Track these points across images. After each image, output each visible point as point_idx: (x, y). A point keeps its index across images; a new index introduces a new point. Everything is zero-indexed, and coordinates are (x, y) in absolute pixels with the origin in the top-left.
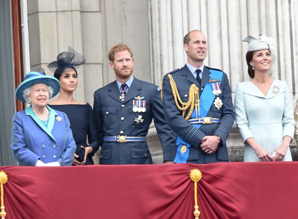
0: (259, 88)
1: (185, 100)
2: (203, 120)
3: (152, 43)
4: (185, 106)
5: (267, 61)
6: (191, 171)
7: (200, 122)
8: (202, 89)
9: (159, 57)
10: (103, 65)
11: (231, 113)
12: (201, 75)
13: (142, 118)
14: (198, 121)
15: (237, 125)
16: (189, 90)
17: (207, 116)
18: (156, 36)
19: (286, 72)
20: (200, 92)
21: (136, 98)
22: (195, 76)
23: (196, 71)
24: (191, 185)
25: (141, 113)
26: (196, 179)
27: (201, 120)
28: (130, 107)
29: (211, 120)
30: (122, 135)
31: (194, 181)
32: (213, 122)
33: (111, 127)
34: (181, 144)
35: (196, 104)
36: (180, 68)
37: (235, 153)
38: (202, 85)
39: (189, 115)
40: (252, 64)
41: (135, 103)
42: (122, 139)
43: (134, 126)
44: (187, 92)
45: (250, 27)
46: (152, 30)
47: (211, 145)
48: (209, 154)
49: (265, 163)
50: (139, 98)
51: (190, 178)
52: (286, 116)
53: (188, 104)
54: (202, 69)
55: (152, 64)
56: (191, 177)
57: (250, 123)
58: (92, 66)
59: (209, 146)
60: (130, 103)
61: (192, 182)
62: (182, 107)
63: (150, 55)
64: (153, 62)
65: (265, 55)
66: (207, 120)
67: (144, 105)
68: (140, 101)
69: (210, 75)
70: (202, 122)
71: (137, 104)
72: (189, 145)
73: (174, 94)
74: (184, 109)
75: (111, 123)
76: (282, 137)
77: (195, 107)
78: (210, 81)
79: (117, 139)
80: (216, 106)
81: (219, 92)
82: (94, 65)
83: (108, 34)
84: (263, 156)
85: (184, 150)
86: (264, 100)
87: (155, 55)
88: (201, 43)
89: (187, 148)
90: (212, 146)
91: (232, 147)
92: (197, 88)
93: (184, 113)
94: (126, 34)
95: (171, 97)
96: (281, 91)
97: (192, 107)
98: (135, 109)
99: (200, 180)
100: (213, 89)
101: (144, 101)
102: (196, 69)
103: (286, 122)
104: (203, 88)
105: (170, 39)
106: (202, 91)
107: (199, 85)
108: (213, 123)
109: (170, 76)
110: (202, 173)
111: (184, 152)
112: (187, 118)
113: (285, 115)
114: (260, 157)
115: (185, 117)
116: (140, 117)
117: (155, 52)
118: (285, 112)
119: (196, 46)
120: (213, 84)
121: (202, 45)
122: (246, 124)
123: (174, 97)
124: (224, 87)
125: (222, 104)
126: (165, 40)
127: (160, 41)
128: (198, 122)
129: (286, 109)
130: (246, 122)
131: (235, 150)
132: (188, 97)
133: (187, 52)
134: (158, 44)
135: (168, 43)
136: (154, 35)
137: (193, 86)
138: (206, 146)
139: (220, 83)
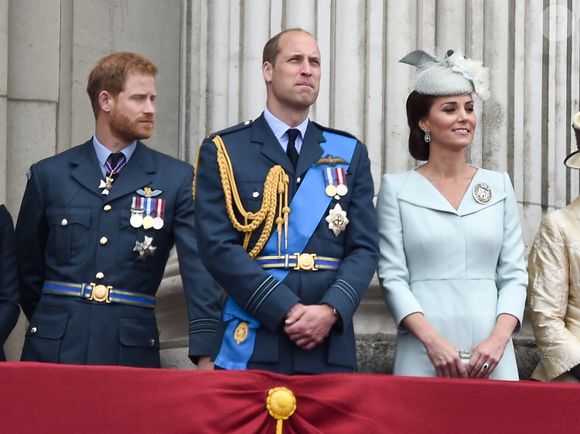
0: (440, 187)
1: (253, 205)
2: (295, 261)
3: (188, 58)
4: (250, 221)
5: (468, 126)
6: (271, 391)
7: (286, 265)
8: (299, 180)
9: (204, 96)
10: (58, 104)
11: (369, 245)
12: (298, 145)
13: (153, 244)
14: (283, 261)
15: (381, 280)
16: (265, 180)
17: (307, 250)
18: (199, 39)
19: (526, 151)
20: (293, 187)
21: (140, 192)
22: (284, 145)
23: (288, 132)
24: (267, 427)
25: (151, 231)
26: (281, 414)
27: (291, 261)
28: (124, 213)
29: (316, 262)
30: (99, 282)
31: (276, 417)
32: (322, 266)
33: (73, 260)
34: (235, 318)
35: (279, 219)
36: (247, 123)
37: (385, 352)
38: (300, 171)
39: (260, 243)
40: (424, 126)
41: (138, 203)
42: (100, 292)
43: (131, 263)
44: (260, 185)
45: (440, 32)
46: (189, 23)
47: (314, 328)
48: (307, 351)
49: (448, 380)
50: (148, 192)
51: (265, 409)
52: (506, 263)
53: (258, 217)
54: (302, 128)
55: (184, 110)
56: (268, 406)
57: (414, 278)
58: (30, 106)
59: (308, 332)
60: (124, 202)
61: (272, 421)
62: (243, 223)
63: (180, 86)
64: (188, 107)
65: (462, 111)
66: (306, 261)
67: (159, 210)
68: (149, 200)
69: (321, 145)
70: (291, 265)
71: (142, 207)
72: (255, 324)
73: (226, 187)
74: (247, 228)
75: (72, 249)
76: (494, 317)
77: (275, 226)
78: (321, 161)
79: (86, 291)
80: (331, 226)
81: (343, 190)
82: (36, 105)
83: (76, 27)
84: (444, 363)
85: (241, 334)
86: (453, 218)
87: (194, 87)
88: (306, 61)
89: (251, 330)
90: (316, 331)
91: (377, 335)
92: (286, 178)
93: (247, 240)
94: (122, 31)
95: (216, 194)
96: (496, 198)
97: (269, 226)
98: (136, 221)
99: (290, 417)
100: (326, 183)
101: (160, 201)
102: (289, 128)
103: (505, 277)
104: (302, 178)
105: (235, 49)
106: (299, 184)
107: (291, 170)
108: (320, 270)
109: (218, 141)
110: (297, 397)
111: (242, 340)
112: (254, 251)
113: (504, 259)
114: (438, 363)
115: (250, 248)
116: (148, 240)
117: (194, 80)
118: (504, 252)
119: (293, 68)
120: (329, 170)
121: (308, 68)
122: (403, 277)
123: (223, 196)
124: (356, 177)
125: (346, 221)
126: (220, 52)
127: (208, 52)
128: (282, 265)
129: (506, 244)
130: (405, 272)
131: (384, 342)
132: (260, 198)
133: (268, 83)
134: (203, 61)
135: (229, 59)
136: (194, 38)
137: (277, 170)
138: (301, 330)
139: (346, 168)
